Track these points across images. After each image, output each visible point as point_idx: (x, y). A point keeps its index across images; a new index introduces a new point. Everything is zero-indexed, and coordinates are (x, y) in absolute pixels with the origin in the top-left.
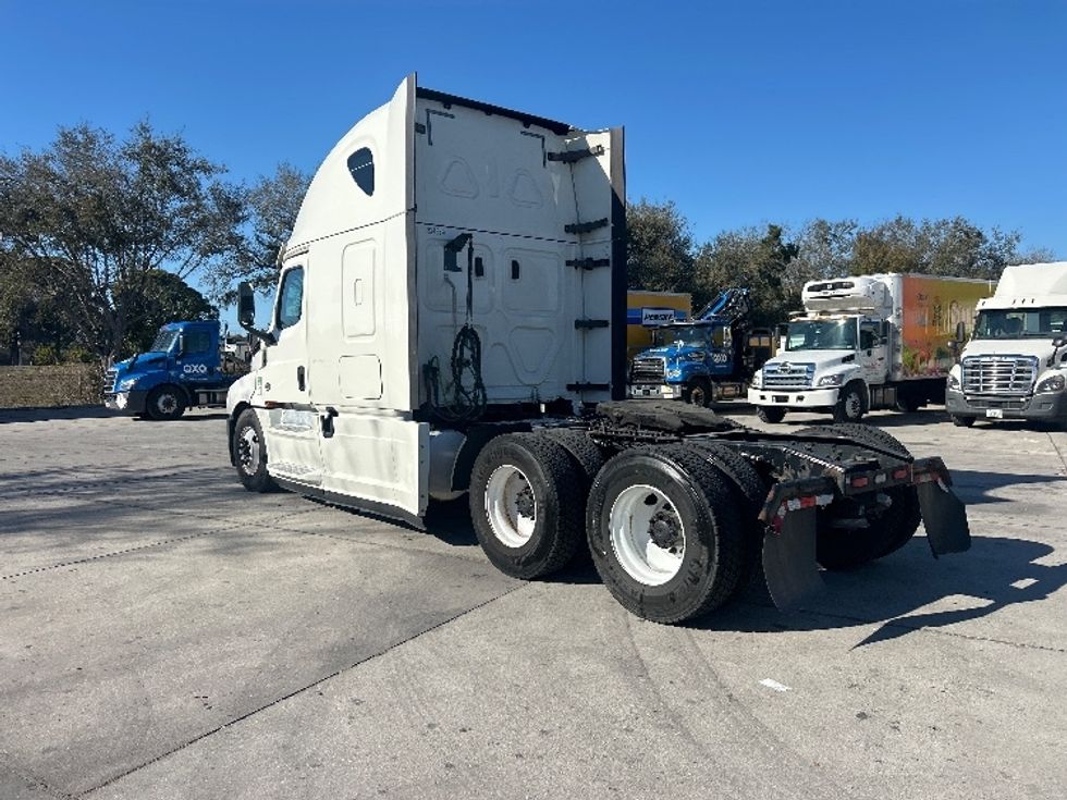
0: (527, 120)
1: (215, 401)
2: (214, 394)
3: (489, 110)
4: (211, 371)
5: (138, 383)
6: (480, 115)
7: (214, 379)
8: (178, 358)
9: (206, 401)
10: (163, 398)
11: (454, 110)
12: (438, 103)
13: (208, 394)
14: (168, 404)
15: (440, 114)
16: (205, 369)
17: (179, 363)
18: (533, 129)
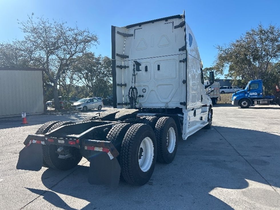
0: (166, 19)
1: (260, 103)
2: (260, 101)
3: (153, 22)
4: (259, 94)
5: (237, 98)
6: (151, 24)
7: (259, 97)
8: (248, 91)
9: (257, 103)
10: (243, 102)
11: (142, 26)
12: (137, 26)
13: (258, 101)
14: (245, 104)
15: (139, 29)
16: (257, 94)
17: (248, 92)
18: (169, 21)
